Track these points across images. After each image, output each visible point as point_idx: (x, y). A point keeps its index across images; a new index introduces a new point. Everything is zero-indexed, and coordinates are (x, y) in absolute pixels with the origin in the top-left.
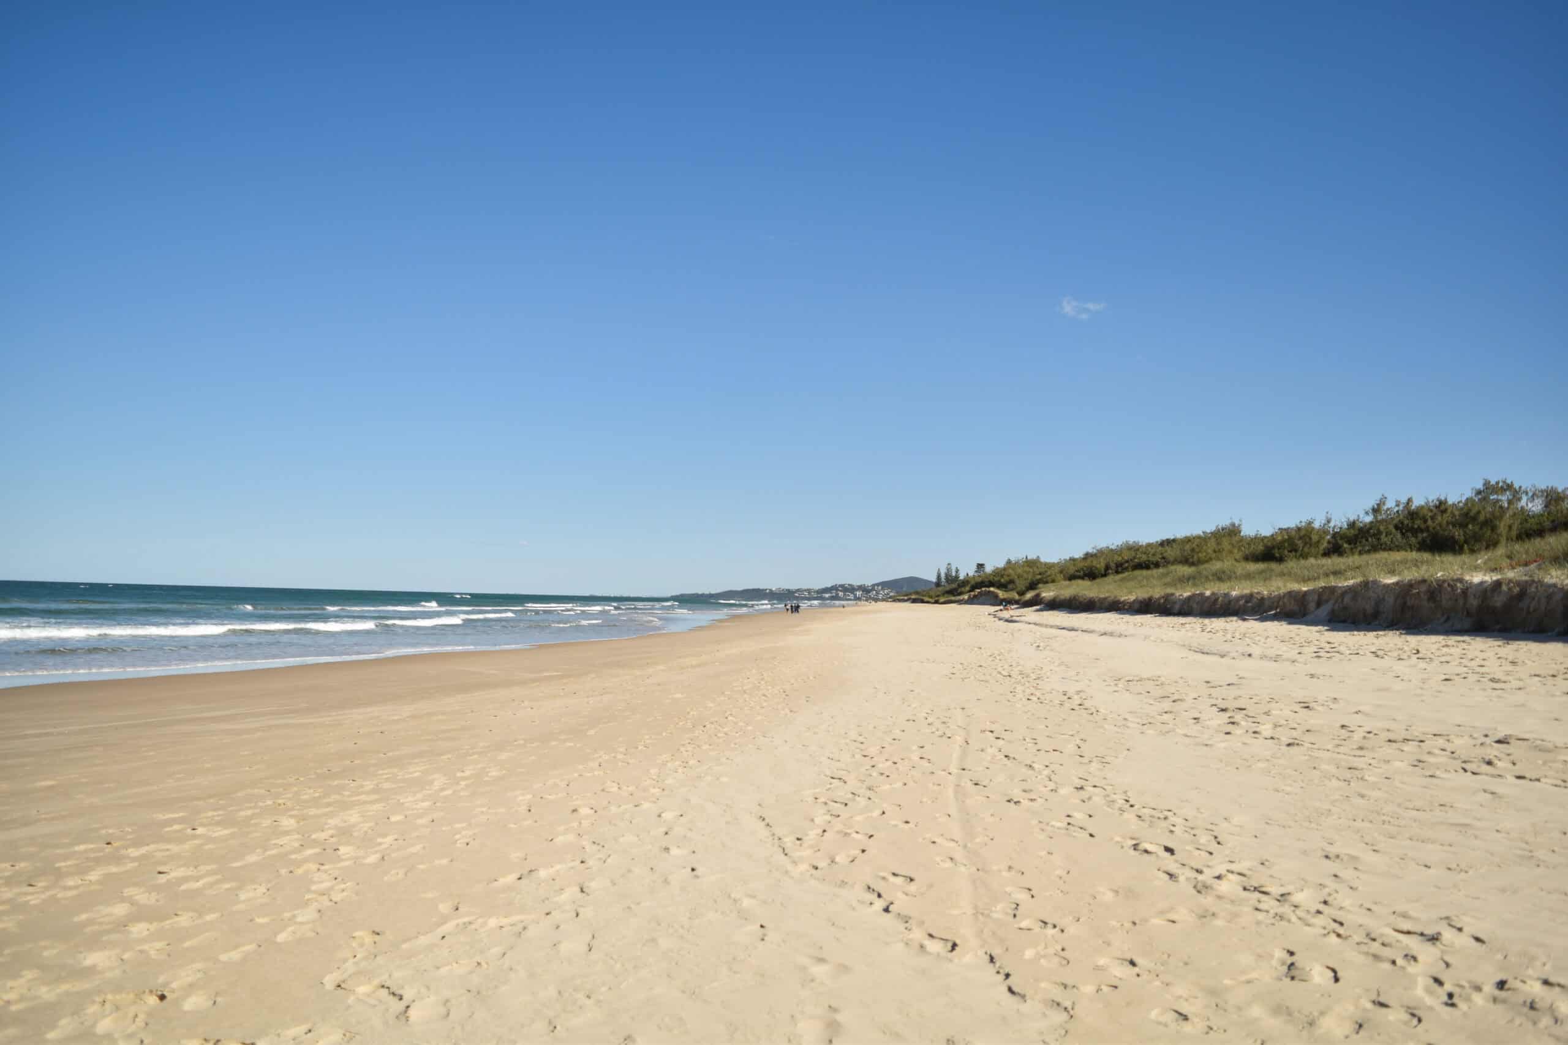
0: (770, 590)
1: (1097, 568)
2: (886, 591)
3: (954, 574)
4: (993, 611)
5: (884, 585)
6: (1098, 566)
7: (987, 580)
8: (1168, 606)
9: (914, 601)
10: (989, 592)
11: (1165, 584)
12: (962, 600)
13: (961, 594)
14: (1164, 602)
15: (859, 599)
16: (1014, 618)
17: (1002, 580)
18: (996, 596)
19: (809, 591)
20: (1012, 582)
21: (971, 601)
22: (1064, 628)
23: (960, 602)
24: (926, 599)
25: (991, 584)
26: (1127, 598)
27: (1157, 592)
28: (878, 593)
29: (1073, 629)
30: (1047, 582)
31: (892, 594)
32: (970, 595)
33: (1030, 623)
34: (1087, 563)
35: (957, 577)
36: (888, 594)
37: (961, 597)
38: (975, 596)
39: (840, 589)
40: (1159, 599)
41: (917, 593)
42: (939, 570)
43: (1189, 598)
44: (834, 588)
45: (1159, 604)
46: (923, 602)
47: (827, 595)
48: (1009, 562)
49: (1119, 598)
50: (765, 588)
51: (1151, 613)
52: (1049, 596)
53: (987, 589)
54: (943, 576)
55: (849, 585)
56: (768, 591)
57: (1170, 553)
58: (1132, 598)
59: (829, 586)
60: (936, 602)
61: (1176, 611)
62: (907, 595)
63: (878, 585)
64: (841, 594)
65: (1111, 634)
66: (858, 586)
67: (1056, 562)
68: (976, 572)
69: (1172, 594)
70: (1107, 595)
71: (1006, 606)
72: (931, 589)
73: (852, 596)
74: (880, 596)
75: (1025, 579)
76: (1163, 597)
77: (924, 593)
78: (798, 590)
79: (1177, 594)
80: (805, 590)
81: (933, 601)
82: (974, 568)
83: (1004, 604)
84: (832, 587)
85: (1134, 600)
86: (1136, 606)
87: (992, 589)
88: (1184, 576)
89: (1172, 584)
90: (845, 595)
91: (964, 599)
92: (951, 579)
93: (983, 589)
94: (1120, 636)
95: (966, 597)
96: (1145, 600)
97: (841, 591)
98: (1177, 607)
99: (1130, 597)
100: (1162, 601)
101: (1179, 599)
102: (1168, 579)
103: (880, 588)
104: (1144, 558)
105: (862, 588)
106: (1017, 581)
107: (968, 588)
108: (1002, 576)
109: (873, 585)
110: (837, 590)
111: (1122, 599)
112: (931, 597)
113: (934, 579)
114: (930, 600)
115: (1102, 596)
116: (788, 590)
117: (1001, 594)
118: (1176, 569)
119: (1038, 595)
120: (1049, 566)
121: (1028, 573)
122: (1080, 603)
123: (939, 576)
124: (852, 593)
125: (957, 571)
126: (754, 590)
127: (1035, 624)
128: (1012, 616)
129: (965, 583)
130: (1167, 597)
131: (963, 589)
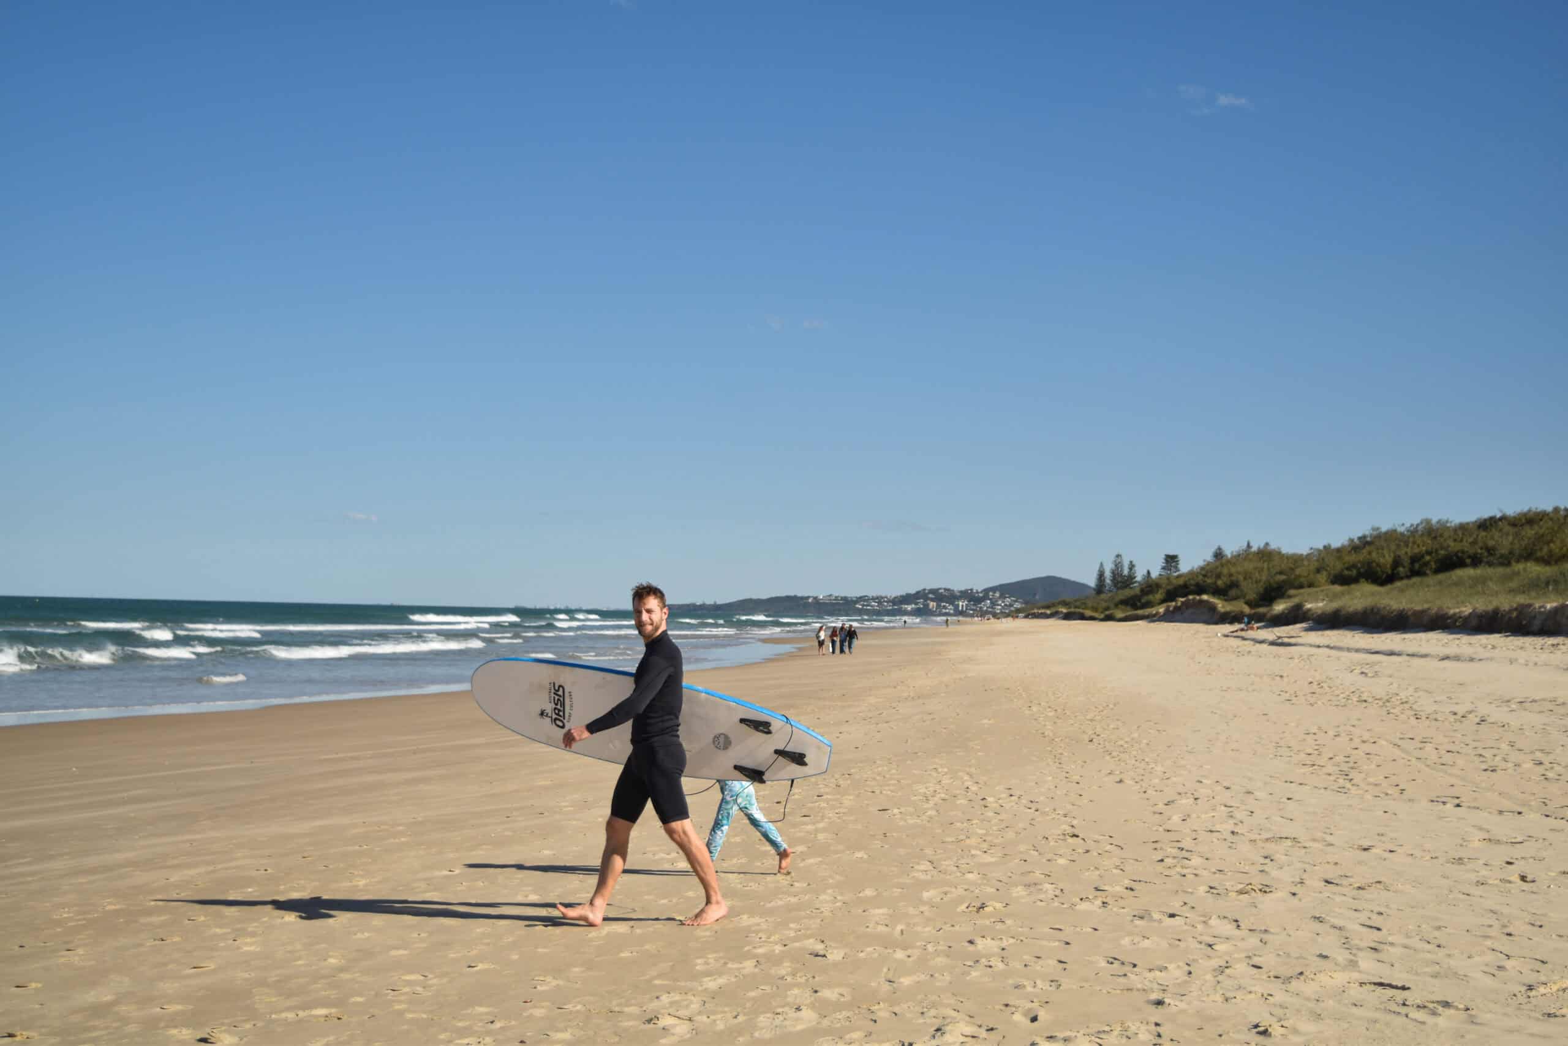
0: (815, 598)
1: (1378, 565)
2: (1008, 601)
3: (1126, 572)
4: (1228, 631)
5: (1005, 590)
6: (1382, 560)
7: (1192, 582)
8: (1524, 622)
9: (1068, 617)
10: (1201, 602)
11: (1510, 591)
12: (1154, 615)
13: (1149, 604)
14: (1517, 617)
15: (962, 613)
16: (1286, 640)
17: (1220, 582)
18: (1213, 608)
19: (879, 600)
20: (1234, 585)
21: (1169, 617)
22: (1377, 653)
23: (1151, 618)
24: (1088, 613)
25: (1200, 590)
26: (1457, 610)
27: (1505, 602)
28: (994, 604)
29: (1391, 653)
30: (1301, 587)
31: (1017, 605)
32: (1168, 607)
33: (1319, 647)
34: (1363, 556)
35: (1131, 578)
36: (1011, 605)
37: (1153, 611)
38: (1177, 608)
39: (931, 596)
40: (1511, 611)
41: (1065, 604)
42: (1102, 565)
43: (1556, 611)
44: (921, 595)
45: (1510, 618)
46: (1083, 617)
47: (909, 608)
48: (1219, 554)
49: (1446, 610)
50: (806, 595)
51: (1499, 632)
52: (1317, 608)
53: (1198, 598)
54: (1108, 574)
55: (945, 589)
56: (810, 600)
57: (1504, 542)
58: (1467, 610)
59: (913, 591)
60: (1109, 618)
61: (1535, 628)
62: (1048, 607)
63: (993, 589)
64: (932, 605)
65: (1457, 658)
66: (961, 592)
67: (1305, 553)
68: (1163, 568)
69: (1530, 605)
70: (1426, 606)
71: (1249, 623)
72: (1087, 597)
73: (950, 609)
74: (998, 609)
75: (1257, 582)
76: (1516, 609)
77: (1078, 603)
78: (861, 599)
79: (1537, 605)
80: (873, 599)
81: (1102, 616)
82: (1160, 562)
83: (1246, 620)
84: (918, 593)
85: (1470, 614)
86: (1474, 622)
87: (1205, 597)
88: (1538, 578)
89: (1522, 590)
90: (938, 606)
91: (1157, 613)
92: (1122, 580)
93: (1191, 597)
94: (1472, 660)
95: (1161, 610)
96: (1487, 613)
97: (932, 600)
98: (1537, 624)
99: (1464, 609)
100: (1515, 614)
101: (1540, 613)
102: (1513, 584)
103: (997, 595)
104: (1454, 546)
105: (968, 595)
106: (1244, 585)
107: (1159, 596)
108: (1219, 576)
109: (986, 591)
110: (926, 598)
111: (1452, 612)
112: (1095, 609)
113: (1092, 582)
114: (1096, 615)
115: (1418, 608)
116: (845, 599)
117: (1221, 605)
118: (1525, 570)
119: (1299, 607)
120: (1297, 560)
121: (1261, 570)
122: (1383, 618)
123: (1101, 575)
124: (952, 603)
125: (1132, 566)
126: (788, 598)
127: (1328, 647)
128: (1279, 638)
129: (1150, 586)
130: (1522, 609)
131: (1151, 597)
